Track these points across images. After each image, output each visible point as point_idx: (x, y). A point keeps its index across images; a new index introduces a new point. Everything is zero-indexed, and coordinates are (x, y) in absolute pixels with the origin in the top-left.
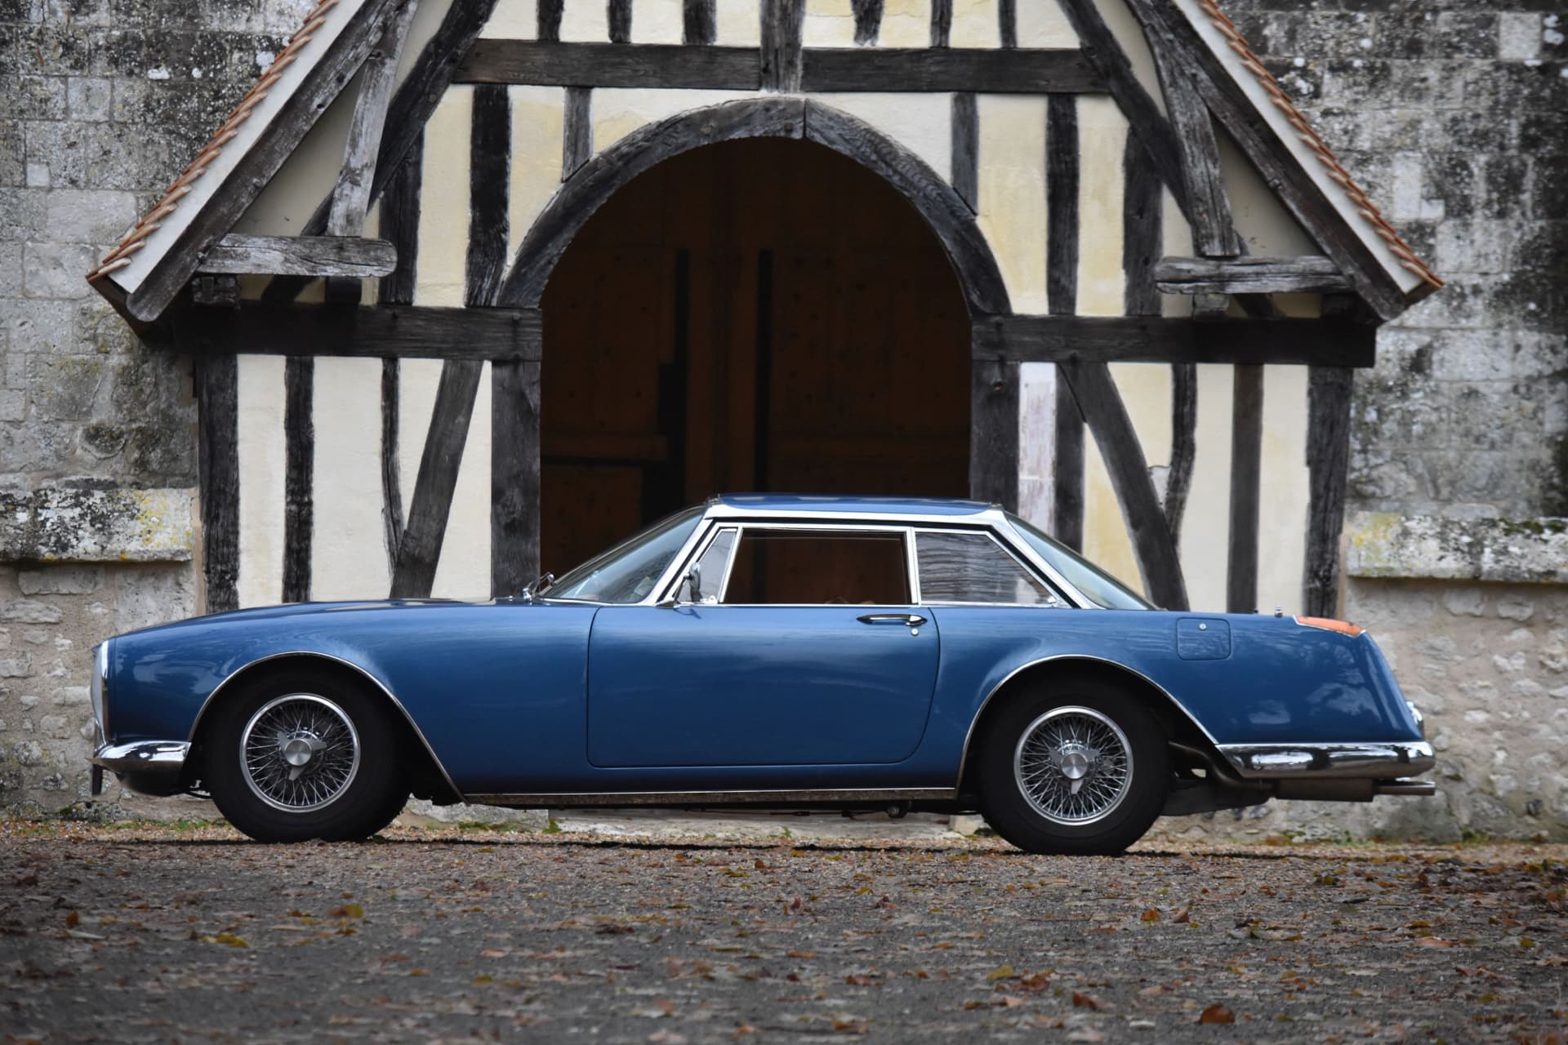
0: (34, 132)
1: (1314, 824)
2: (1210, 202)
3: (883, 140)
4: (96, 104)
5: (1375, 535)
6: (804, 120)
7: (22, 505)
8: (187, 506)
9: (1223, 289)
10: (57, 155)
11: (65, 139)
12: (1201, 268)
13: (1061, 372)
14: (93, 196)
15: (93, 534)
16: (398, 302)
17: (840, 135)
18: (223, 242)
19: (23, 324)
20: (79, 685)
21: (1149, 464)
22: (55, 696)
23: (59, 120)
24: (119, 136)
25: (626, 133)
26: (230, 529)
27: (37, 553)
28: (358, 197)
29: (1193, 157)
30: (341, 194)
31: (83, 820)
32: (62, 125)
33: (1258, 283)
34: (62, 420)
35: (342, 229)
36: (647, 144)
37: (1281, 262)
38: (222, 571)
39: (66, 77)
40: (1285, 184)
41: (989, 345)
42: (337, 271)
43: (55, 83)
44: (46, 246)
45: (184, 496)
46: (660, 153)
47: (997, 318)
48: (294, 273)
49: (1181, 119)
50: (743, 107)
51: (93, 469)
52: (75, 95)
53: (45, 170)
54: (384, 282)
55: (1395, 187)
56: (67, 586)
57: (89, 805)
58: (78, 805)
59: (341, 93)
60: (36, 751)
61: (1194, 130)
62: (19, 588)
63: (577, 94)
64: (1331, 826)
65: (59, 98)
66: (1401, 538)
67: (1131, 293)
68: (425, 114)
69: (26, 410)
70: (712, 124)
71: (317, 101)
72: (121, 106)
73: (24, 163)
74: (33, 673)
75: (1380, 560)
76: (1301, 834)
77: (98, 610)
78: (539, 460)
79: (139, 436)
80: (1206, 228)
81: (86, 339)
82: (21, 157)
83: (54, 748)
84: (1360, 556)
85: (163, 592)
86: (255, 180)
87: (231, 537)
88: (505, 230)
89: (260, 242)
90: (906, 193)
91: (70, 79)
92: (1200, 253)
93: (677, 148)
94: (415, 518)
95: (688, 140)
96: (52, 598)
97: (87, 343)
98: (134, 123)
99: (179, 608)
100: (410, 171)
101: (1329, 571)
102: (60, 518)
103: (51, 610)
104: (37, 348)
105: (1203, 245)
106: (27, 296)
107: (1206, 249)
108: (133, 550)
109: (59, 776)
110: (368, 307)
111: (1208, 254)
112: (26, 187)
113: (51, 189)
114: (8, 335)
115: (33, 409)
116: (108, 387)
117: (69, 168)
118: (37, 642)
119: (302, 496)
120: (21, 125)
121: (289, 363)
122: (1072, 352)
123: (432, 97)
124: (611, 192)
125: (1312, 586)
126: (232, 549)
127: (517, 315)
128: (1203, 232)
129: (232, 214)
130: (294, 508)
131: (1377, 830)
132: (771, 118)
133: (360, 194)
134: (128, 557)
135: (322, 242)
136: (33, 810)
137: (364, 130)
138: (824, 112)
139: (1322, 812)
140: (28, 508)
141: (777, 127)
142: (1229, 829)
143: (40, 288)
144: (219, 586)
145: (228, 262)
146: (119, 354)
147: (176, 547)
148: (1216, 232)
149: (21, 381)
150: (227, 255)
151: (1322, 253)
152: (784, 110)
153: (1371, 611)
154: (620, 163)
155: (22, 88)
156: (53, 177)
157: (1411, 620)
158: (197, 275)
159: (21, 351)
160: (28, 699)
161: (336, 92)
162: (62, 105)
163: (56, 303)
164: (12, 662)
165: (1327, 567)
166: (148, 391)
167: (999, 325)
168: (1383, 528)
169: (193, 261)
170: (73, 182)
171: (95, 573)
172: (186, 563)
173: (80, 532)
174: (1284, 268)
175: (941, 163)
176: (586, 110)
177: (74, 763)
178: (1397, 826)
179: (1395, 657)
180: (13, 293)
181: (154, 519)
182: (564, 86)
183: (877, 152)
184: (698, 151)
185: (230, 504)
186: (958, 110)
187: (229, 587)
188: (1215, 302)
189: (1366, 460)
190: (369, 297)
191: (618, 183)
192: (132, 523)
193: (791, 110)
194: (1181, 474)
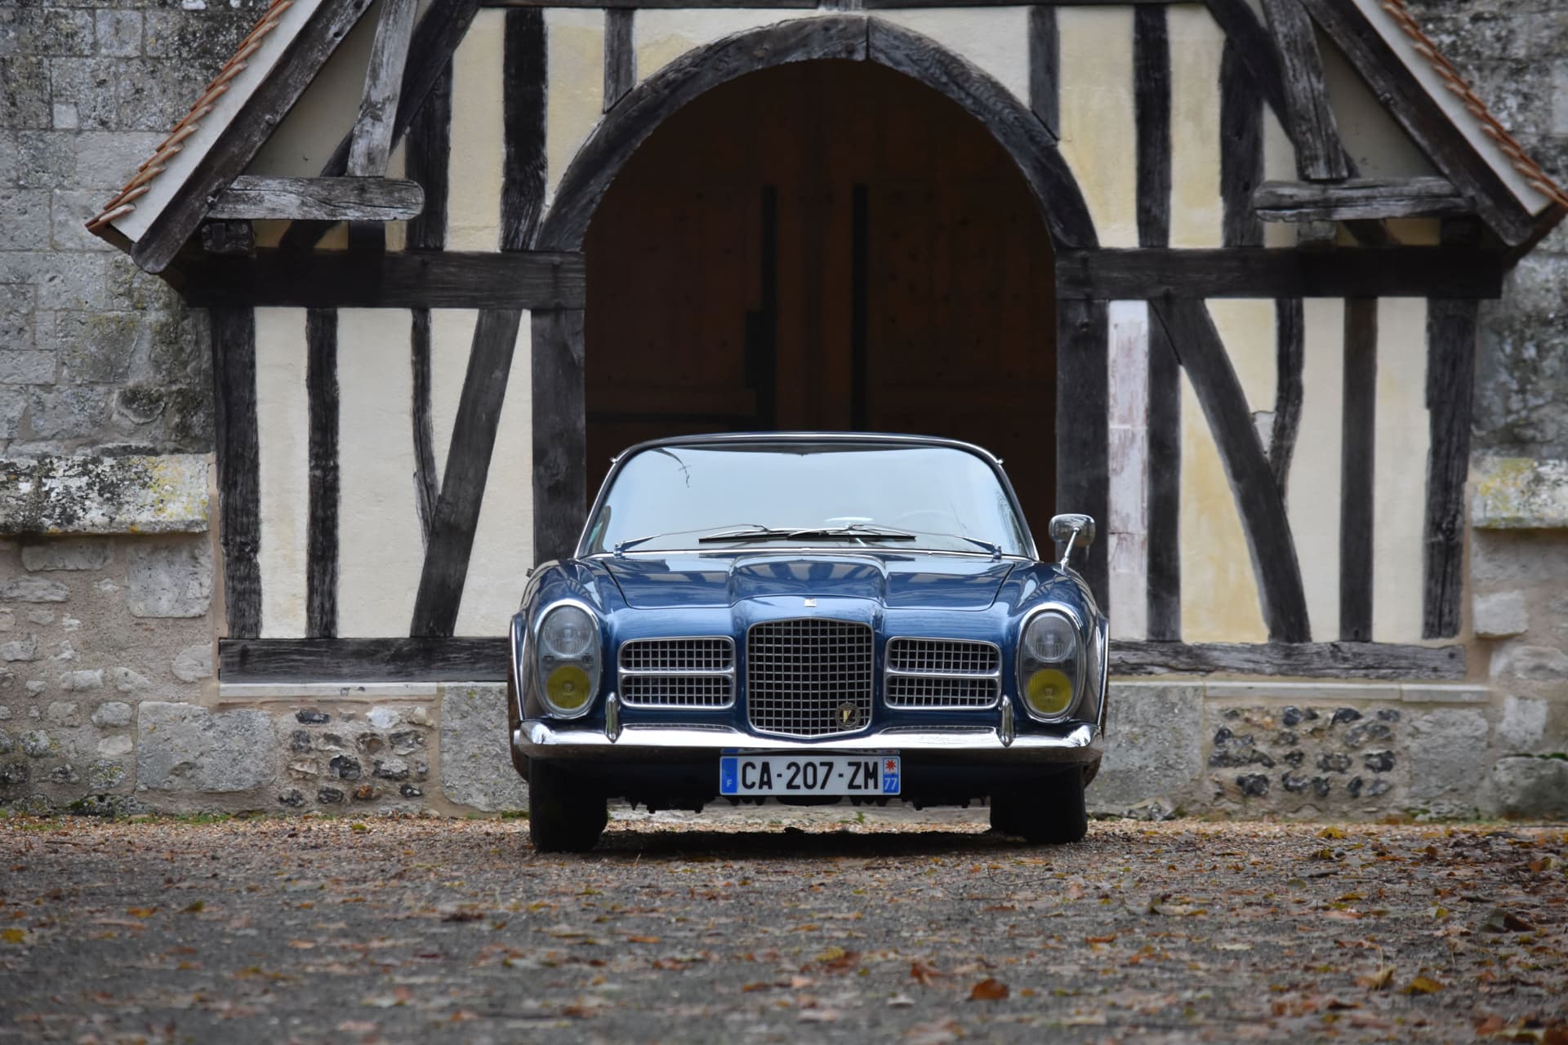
0: (60, 70)
1: (1440, 801)
2: (1314, 119)
3: (954, 60)
4: (126, 38)
5: (1503, 482)
6: (867, 40)
7: (25, 475)
8: (203, 473)
9: (1329, 215)
10: (86, 94)
11: (93, 76)
12: (1305, 193)
13: (1154, 312)
14: (126, 139)
15: (101, 504)
16: (427, 248)
17: (907, 56)
18: (235, 185)
19: (51, 279)
20: (89, 669)
21: (1252, 408)
22: (64, 681)
23: (87, 56)
24: (153, 72)
25: (672, 59)
26: (250, 497)
27: (41, 526)
28: (380, 133)
29: (1294, 70)
30: (361, 130)
31: (95, 814)
32: (91, 62)
33: (1368, 208)
34: (97, 383)
35: (363, 169)
36: (695, 69)
37: (1394, 185)
38: (241, 543)
39: (94, 9)
40: (1397, 98)
41: (1074, 282)
42: (357, 214)
43: (82, 16)
44: (76, 194)
45: (201, 462)
46: (709, 80)
47: (1083, 253)
48: (311, 217)
49: (1281, 29)
50: (800, 26)
51: (131, 435)
52: (104, 28)
53: (73, 110)
54: (412, 225)
55: (1554, 98)
56: (75, 561)
57: (101, 799)
58: (90, 799)
59: (359, 19)
60: (44, 741)
61: (1295, 42)
62: (22, 565)
63: (618, 16)
64: (1458, 803)
65: (87, 32)
66: (1533, 485)
67: (1229, 222)
68: (454, 42)
69: (57, 373)
70: (766, 46)
71: (334, 29)
72: (153, 39)
73: (50, 104)
74: (38, 656)
75: (1508, 510)
76: (1425, 812)
77: (108, 587)
78: (583, 417)
79: (180, 399)
80: (1310, 148)
81: (121, 295)
82: (46, 97)
83: (64, 737)
84: (1486, 505)
85: (177, 567)
86: (267, 117)
87: (251, 506)
88: (543, 167)
89: (274, 184)
90: (980, 118)
91: (98, 11)
92: (1304, 178)
93: (729, 73)
94: (450, 483)
95: (739, 65)
96: (58, 575)
97: (122, 298)
98: (168, 58)
99: (195, 584)
100: (438, 104)
101: (1453, 522)
102: (66, 488)
103: (57, 588)
104: (68, 305)
105: (1307, 167)
106: (56, 248)
107: (1310, 171)
108: (144, 521)
109: (68, 767)
110: (394, 253)
111: (1313, 177)
112: (52, 129)
113: (79, 132)
114: (36, 291)
115: (65, 372)
116: (146, 346)
117: (99, 108)
118: (42, 622)
119: (327, 460)
120: (46, 62)
121: (311, 317)
122: (1164, 288)
123: (461, 23)
124: (658, 123)
125: (1434, 540)
126: (252, 519)
127: (557, 259)
128: (1307, 153)
129: (244, 154)
130: (318, 473)
131: (1509, 806)
132: (831, 38)
133: (381, 130)
134: (139, 528)
135: (341, 183)
136: (42, 804)
137: (385, 60)
138: (890, 32)
139: (1448, 787)
140: (32, 477)
141: (837, 48)
142: (1345, 808)
143: (71, 239)
144: (238, 560)
145: (240, 207)
146: (156, 310)
147: (190, 518)
148: (1321, 152)
149: (51, 340)
150: (238, 199)
151: (1440, 174)
152: (845, 29)
153: (1500, 567)
154: (666, 92)
155: (46, 22)
156: (82, 118)
157: (1544, 575)
158: (208, 221)
159: (50, 309)
160: (34, 685)
161: (354, 19)
162: (89, 39)
163: (87, 255)
164: (17, 645)
165: (1450, 519)
166: (188, 350)
167: (1084, 261)
168: (1513, 474)
169: (202, 206)
170: (103, 123)
171: (104, 546)
172: (202, 535)
173: (87, 503)
174: (1397, 190)
175: (1018, 84)
176: (629, 33)
177: (84, 754)
178: (1532, 801)
179: (1527, 616)
180: (40, 245)
181: (167, 487)
182: (603, 8)
183: (948, 73)
184: (752, 76)
185: (249, 470)
186: (1036, 25)
187: (250, 560)
188: (1321, 229)
189: (1524, 401)
190: (395, 242)
191: (664, 113)
192: (143, 492)
193: (854, 29)
194: (1287, 419)
